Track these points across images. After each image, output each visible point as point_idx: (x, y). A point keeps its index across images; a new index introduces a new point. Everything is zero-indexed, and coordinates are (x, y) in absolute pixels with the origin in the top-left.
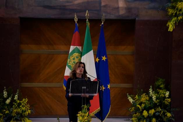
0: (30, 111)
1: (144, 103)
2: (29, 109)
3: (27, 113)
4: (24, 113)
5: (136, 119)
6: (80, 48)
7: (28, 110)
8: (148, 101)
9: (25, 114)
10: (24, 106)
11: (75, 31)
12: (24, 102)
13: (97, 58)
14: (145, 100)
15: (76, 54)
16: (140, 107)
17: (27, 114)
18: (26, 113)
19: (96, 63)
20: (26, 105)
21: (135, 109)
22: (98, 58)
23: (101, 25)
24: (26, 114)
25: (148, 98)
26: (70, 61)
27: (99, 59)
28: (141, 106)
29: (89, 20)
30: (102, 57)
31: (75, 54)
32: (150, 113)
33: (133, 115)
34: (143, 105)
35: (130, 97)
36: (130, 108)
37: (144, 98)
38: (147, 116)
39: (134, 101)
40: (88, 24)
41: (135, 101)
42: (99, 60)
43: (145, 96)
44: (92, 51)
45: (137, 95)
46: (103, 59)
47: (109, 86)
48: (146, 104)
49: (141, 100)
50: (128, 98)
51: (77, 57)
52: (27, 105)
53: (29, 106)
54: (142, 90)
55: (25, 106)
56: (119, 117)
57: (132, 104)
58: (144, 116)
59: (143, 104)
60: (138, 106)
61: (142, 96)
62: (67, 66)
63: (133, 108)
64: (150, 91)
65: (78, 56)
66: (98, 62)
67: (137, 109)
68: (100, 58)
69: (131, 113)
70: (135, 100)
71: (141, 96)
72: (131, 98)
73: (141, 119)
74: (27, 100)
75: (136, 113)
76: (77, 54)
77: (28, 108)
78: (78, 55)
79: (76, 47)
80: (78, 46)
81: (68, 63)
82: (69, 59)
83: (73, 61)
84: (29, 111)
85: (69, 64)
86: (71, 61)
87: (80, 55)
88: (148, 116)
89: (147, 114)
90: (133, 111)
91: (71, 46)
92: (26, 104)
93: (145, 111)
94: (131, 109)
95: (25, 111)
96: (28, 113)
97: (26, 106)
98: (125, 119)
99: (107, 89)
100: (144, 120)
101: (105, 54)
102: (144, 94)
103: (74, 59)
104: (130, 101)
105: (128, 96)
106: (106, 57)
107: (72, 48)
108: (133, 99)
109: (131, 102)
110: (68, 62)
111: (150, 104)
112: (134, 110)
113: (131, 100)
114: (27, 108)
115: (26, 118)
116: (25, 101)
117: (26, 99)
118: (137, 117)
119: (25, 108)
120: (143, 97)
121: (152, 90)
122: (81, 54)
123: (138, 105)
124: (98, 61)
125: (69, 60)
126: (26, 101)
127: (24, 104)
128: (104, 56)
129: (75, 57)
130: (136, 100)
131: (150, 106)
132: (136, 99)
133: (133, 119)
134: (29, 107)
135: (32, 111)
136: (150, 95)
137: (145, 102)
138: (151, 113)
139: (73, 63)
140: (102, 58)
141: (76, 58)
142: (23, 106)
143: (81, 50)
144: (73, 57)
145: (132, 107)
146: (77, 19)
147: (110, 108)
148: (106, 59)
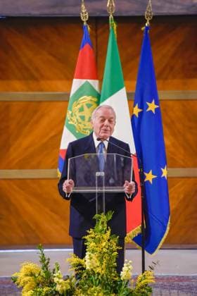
6: (94, 83)
11: (83, 46)
13: (134, 106)
15: (86, 99)
19: (133, 117)
22: (137, 105)
23: (143, 28)
26: (72, 115)
27: (139, 108)
29: (116, 18)
30: (148, 103)
40: (113, 26)
42: (140, 110)
44: (124, 88)
46: (149, 110)
47: (165, 172)
51: (89, 106)
62: (65, 129)
65: (90, 103)
66: (137, 116)
68: (142, 106)
76: (90, 98)
78: (91, 100)
79: (84, 81)
80: (90, 79)
81: (69, 118)
82: (71, 110)
83: (78, 114)
85: (70, 123)
86: (75, 115)
87: (96, 100)
91: (75, 80)
99: (159, 180)
101: (154, 96)
103: (81, 110)
106: (156, 104)
107: (77, 84)
110: (68, 117)
122: (99, 98)
124: (140, 114)
125: (70, 112)
128: (151, 102)
129: (85, 104)
139: (79, 118)
140: (148, 107)
141: (86, 108)
143: (97, 88)
144: (79, 106)
146: (87, 14)
147: (169, 223)
148: (156, 109)
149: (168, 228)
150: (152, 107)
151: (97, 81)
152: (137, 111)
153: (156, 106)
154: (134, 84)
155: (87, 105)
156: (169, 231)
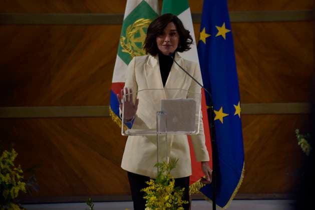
0: (24, 184)
2: (22, 180)
3: (17, 191)
4: (8, 191)
6: (153, 3)
7: (19, 183)
9: (9, 195)
10: (8, 172)
12: (8, 160)
13: (201, 31)
15: (143, 22)
17: (14, 194)
18: (12, 191)
19: (199, 44)
20: (12, 168)
22: (204, 30)
24: (12, 195)
27: (207, 32)
30: (218, 28)
31: (140, 22)
42: (207, 36)
44: (189, 10)
46: (218, 35)
47: (238, 110)
52: (15, 169)
53: (21, 171)
55: (10, 170)
62: (118, 56)
66: (204, 42)
68: (211, 31)
74: (14, 154)
76: (147, 21)
77: (19, 177)
81: (122, 46)
82: (125, 36)
83: (134, 41)
84: (23, 186)
85: (123, 51)
86: (130, 42)
92: (13, 165)
95: (11, 186)
96: (20, 191)
97: (13, 170)
99: (231, 117)
101: (224, 19)
103: (137, 35)
105: (298, 137)
106: (227, 27)
107: (132, 3)
110: (121, 43)
114: (16, 176)
115: (13, 205)
116: (9, 157)
117: (11, 151)
119: (11, 176)
124: (207, 39)
125: (124, 38)
126: (13, 158)
127: (8, 167)
128: (221, 26)
129: (141, 29)
134: (20, 174)
135: (29, 184)
139: (134, 45)
140: (217, 31)
141: (142, 33)
142: (5, 171)
143: (155, 8)
144: (134, 31)
147: (243, 170)
148: (227, 34)
149: (242, 176)
150: (222, 31)
152: (204, 36)
153: (229, 31)
155: (144, 29)
156: (244, 181)
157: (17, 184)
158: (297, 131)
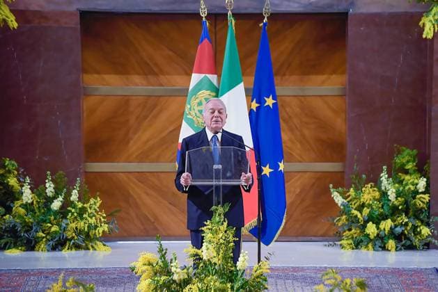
0: (107, 225)
1: (370, 206)
2: (105, 223)
3: (101, 231)
4: (94, 231)
5: (350, 241)
6: (213, 78)
7: (103, 224)
8: (379, 200)
9: (95, 234)
10: (94, 216)
11: (202, 41)
12: (94, 206)
13: (252, 101)
14: (370, 200)
15: (205, 93)
16: (359, 215)
17: (99, 233)
18: (97, 231)
19: (251, 112)
20: (97, 212)
21: (347, 220)
22: (255, 100)
23: (261, 24)
24: (97, 234)
25: (377, 194)
26: (190, 109)
27: (257, 102)
28: (361, 213)
29: (234, 15)
30: (266, 99)
31: (203, 93)
32: (382, 229)
33: (344, 234)
34: (366, 211)
35: (336, 193)
36: (338, 218)
37: (369, 193)
38: (375, 235)
39: (345, 201)
40: (232, 21)
41: (348, 202)
42: (257, 105)
43: (371, 190)
44: (242, 84)
45: (351, 187)
46: (266, 104)
47: (282, 166)
48: (372, 208)
49: (362, 200)
50: (331, 194)
52: (100, 213)
53: (104, 215)
54: (364, 176)
55: (95, 214)
56: (313, 238)
57: (342, 207)
58: (369, 235)
59: (365, 208)
60: (356, 212)
61: (363, 189)
62: (183, 121)
63: (344, 217)
64: (383, 178)
65: (209, 97)
66: (255, 110)
67: (353, 221)
68: (260, 101)
69: (340, 230)
70: (349, 199)
71: (362, 191)
72: (338, 195)
73: (362, 241)
74: (99, 201)
75: (350, 230)
76: (208, 92)
77: (103, 220)
78: (209, 95)
79: (204, 75)
80: (208, 74)
82: (189, 104)
83: (197, 108)
84: (105, 227)
85: (188, 117)
86: (194, 109)
87: (214, 94)
88: (378, 235)
89: (376, 231)
90: (343, 225)
91: (193, 75)
92: (98, 210)
93: (370, 224)
94: (339, 220)
95: (96, 227)
96: (103, 231)
97: (98, 214)
98: (327, 243)
99: (276, 174)
100: (368, 244)
101: (271, 91)
102: (369, 186)
103: (200, 104)
104: (336, 201)
105: (332, 190)
106: (273, 99)
107: (195, 78)
108: (343, 198)
109: (339, 205)
110: (187, 111)
111: (382, 207)
112: (347, 223)
113: (339, 199)
114: (100, 219)
115: (98, 243)
116: (95, 203)
117: (96, 199)
118: (352, 238)
119: (96, 219)
120: (367, 191)
121: (387, 176)
122: (217, 92)
123: (355, 209)
124: (257, 108)
125: (189, 106)
126: (98, 204)
127: (94, 211)
128: (268, 97)
129: (203, 99)
130: (351, 200)
131: (381, 213)
132: (349, 196)
133: (344, 242)
134: (104, 217)
135: (111, 226)
136: (383, 188)
137: (371, 202)
138: (384, 229)
139: (197, 113)
140: (265, 102)
142: (91, 215)
143: (215, 83)
144: (198, 101)
145: (342, 215)
146: (206, 10)
147: (285, 215)
148: (273, 104)
149: (284, 221)
150: (270, 102)
151: (216, 76)
152: (254, 105)
153: (275, 101)
154: (252, 79)
155: (205, 99)
156: (285, 225)
157: (101, 226)
158: (331, 186)
